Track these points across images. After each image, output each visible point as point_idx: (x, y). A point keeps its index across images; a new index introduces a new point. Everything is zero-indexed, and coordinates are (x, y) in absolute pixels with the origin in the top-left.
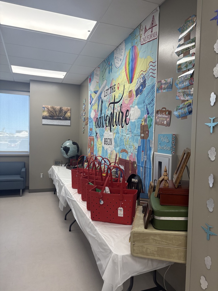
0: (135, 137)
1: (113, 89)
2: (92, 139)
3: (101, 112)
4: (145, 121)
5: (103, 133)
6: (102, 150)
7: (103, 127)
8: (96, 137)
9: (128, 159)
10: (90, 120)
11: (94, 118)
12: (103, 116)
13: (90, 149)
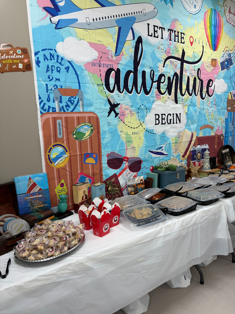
1: (178, 37)
2: (80, 120)
3: (136, 63)
4: (232, 96)
5: (147, 105)
6: (145, 136)
7: (147, 93)
8: (109, 113)
9: (213, 134)
10: (50, 63)
11: (93, 64)
12: (148, 71)
13: (60, 149)
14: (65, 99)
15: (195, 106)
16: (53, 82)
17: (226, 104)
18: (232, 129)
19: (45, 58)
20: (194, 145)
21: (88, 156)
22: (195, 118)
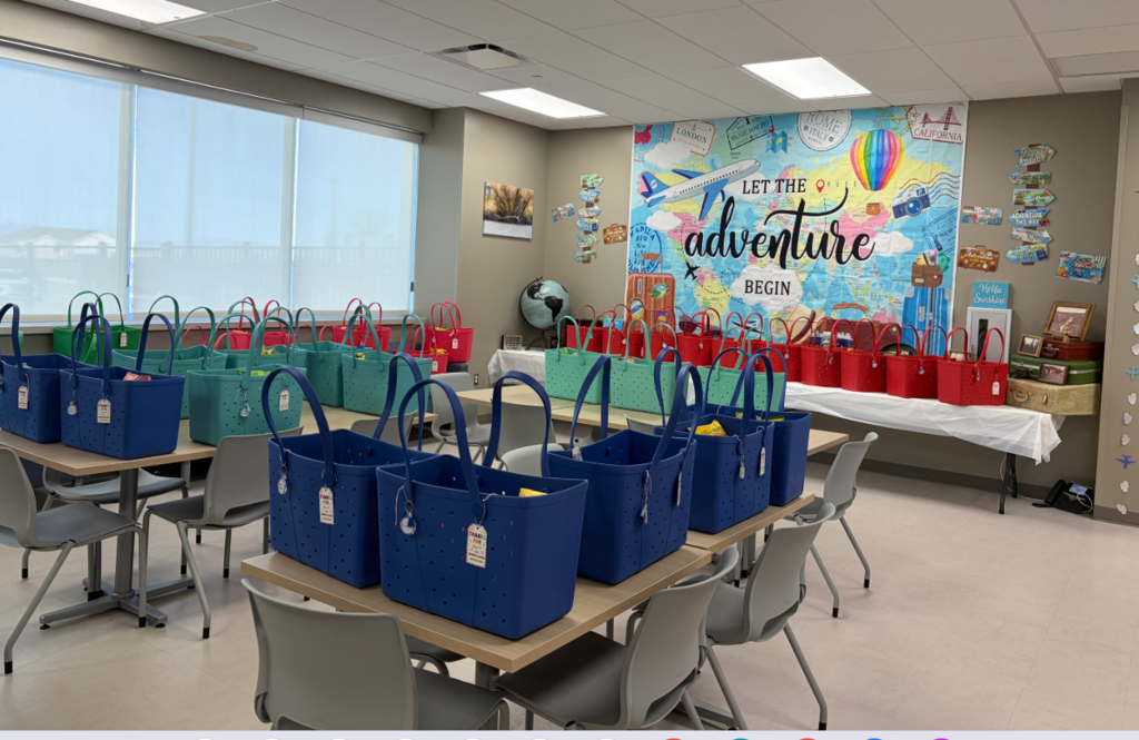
0: (895, 283)
1: (793, 185)
2: (657, 280)
3: (724, 224)
4: (929, 259)
5: (735, 270)
6: (730, 304)
7: (735, 255)
8: (687, 275)
9: (865, 317)
10: (640, 234)
11: (675, 231)
12: (738, 232)
13: (638, 303)
14: (647, 262)
15: (824, 273)
16: (641, 249)
17: (908, 274)
18: (931, 318)
19: (637, 231)
20: (819, 328)
21: (660, 313)
22: (821, 290)
